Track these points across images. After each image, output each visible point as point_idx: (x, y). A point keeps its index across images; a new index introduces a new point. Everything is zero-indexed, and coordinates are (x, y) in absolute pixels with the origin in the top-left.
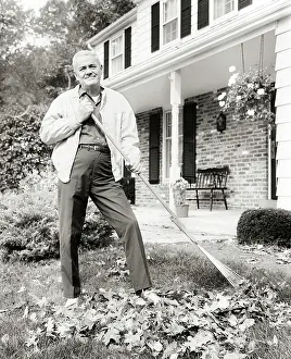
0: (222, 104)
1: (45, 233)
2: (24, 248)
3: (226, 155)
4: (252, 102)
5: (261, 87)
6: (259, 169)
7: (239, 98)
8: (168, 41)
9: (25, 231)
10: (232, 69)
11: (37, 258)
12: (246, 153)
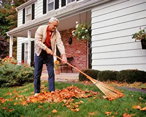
0: (73, 34)
1: (14, 77)
2: (7, 82)
3: (72, 53)
4: (83, 34)
5: (87, 29)
6: (84, 58)
7: (79, 32)
8: (50, 10)
9: (8, 77)
10: (77, 22)
11: (12, 86)
12: (79, 52)
